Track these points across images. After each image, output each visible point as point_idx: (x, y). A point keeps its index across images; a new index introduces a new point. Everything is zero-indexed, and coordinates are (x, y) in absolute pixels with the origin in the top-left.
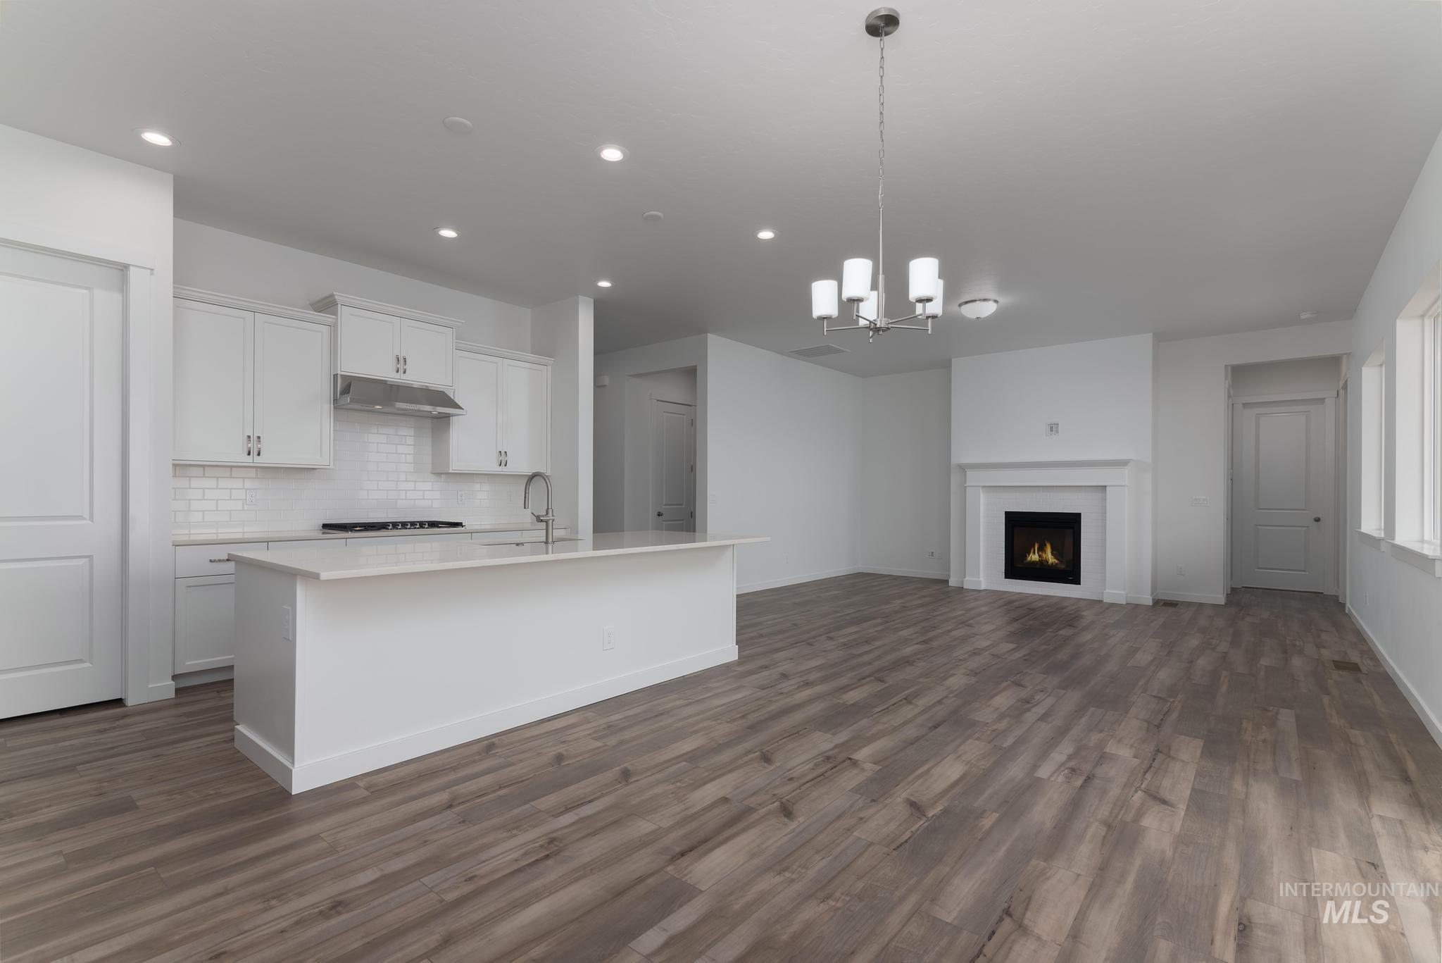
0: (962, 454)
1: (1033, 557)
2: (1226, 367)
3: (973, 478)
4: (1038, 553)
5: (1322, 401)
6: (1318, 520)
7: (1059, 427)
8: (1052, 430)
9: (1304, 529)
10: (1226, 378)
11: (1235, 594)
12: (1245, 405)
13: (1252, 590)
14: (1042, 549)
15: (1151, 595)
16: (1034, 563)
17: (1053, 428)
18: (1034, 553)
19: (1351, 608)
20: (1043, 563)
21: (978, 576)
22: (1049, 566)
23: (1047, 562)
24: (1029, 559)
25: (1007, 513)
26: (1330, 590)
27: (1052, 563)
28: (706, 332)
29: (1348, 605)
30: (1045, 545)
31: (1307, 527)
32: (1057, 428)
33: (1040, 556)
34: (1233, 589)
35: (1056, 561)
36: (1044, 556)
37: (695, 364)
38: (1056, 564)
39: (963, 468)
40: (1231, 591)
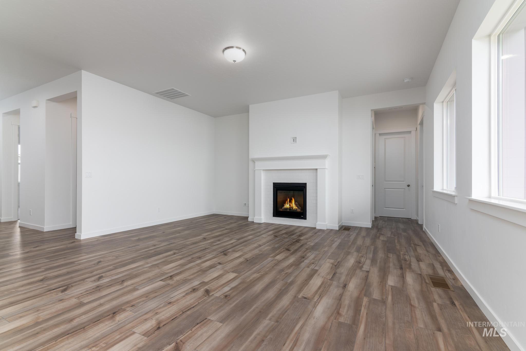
0: (254, 153)
1: (287, 205)
2: (372, 110)
3: (259, 166)
4: (289, 204)
5: (410, 132)
6: (409, 186)
7: (297, 139)
8: (294, 141)
9: (403, 190)
10: (372, 117)
11: (376, 220)
12: (380, 134)
13: (383, 217)
14: (290, 201)
15: (338, 224)
16: (287, 209)
17: (294, 140)
18: (287, 204)
19: (426, 229)
20: (291, 208)
21: (260, 216)
22: (293, 210)
23: (293, 208)
24: (285, 207)
25: (274, 184)
26: (414, 217)
27: (295, 209)
28: (81, 69)
29: (424, 226)
30: (292, 199)
31: (405, 189)
32: (296, 140)
33: (290, 205)
34: (376, 218)
35: (297, 208)
36: (292, 205)
37: (76, 91)
38: (297, 209)
39: (254, 161)
40: (375, 219)
